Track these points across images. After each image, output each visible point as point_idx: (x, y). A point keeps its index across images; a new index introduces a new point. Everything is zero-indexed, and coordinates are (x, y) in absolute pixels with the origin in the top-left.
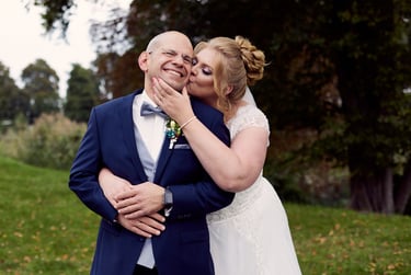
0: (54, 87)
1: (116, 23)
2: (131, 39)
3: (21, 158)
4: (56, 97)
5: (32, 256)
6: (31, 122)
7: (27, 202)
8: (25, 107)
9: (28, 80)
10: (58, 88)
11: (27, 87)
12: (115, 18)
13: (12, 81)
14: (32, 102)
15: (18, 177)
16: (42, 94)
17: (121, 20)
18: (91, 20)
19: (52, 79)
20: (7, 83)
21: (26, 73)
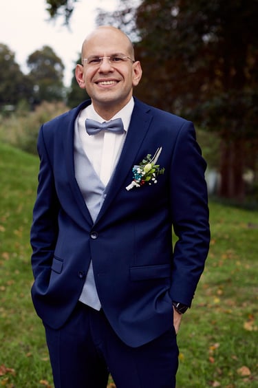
0: (59, 75)
1: (124, 14)
2: (138, 32)
3: (19, 145)
4: (61, 85)
5: (10, 253)
6: (33, 109)
7: (16, 193)
8: (28, 93)
9: (34, 66)
10: (62, 76)
11: (32, 73)
12: (123, 8)
13: (17, 66)
14: (36, 89)
15: (11, 165)
16: (47, 81)
17: (129, 11)
18: (98, 9)
19: (57, 67)
20: (12, 68)
21: (32, 59)
